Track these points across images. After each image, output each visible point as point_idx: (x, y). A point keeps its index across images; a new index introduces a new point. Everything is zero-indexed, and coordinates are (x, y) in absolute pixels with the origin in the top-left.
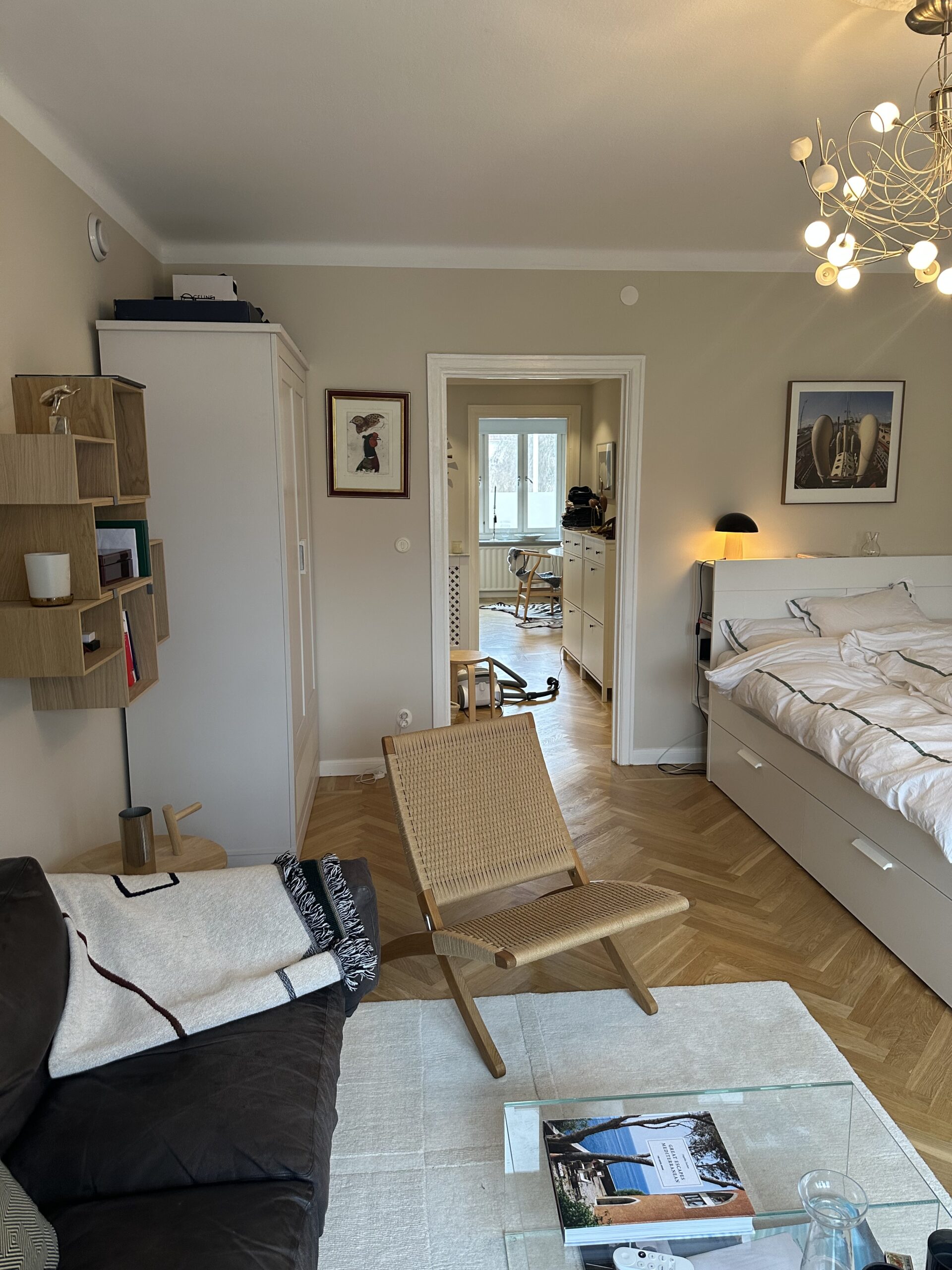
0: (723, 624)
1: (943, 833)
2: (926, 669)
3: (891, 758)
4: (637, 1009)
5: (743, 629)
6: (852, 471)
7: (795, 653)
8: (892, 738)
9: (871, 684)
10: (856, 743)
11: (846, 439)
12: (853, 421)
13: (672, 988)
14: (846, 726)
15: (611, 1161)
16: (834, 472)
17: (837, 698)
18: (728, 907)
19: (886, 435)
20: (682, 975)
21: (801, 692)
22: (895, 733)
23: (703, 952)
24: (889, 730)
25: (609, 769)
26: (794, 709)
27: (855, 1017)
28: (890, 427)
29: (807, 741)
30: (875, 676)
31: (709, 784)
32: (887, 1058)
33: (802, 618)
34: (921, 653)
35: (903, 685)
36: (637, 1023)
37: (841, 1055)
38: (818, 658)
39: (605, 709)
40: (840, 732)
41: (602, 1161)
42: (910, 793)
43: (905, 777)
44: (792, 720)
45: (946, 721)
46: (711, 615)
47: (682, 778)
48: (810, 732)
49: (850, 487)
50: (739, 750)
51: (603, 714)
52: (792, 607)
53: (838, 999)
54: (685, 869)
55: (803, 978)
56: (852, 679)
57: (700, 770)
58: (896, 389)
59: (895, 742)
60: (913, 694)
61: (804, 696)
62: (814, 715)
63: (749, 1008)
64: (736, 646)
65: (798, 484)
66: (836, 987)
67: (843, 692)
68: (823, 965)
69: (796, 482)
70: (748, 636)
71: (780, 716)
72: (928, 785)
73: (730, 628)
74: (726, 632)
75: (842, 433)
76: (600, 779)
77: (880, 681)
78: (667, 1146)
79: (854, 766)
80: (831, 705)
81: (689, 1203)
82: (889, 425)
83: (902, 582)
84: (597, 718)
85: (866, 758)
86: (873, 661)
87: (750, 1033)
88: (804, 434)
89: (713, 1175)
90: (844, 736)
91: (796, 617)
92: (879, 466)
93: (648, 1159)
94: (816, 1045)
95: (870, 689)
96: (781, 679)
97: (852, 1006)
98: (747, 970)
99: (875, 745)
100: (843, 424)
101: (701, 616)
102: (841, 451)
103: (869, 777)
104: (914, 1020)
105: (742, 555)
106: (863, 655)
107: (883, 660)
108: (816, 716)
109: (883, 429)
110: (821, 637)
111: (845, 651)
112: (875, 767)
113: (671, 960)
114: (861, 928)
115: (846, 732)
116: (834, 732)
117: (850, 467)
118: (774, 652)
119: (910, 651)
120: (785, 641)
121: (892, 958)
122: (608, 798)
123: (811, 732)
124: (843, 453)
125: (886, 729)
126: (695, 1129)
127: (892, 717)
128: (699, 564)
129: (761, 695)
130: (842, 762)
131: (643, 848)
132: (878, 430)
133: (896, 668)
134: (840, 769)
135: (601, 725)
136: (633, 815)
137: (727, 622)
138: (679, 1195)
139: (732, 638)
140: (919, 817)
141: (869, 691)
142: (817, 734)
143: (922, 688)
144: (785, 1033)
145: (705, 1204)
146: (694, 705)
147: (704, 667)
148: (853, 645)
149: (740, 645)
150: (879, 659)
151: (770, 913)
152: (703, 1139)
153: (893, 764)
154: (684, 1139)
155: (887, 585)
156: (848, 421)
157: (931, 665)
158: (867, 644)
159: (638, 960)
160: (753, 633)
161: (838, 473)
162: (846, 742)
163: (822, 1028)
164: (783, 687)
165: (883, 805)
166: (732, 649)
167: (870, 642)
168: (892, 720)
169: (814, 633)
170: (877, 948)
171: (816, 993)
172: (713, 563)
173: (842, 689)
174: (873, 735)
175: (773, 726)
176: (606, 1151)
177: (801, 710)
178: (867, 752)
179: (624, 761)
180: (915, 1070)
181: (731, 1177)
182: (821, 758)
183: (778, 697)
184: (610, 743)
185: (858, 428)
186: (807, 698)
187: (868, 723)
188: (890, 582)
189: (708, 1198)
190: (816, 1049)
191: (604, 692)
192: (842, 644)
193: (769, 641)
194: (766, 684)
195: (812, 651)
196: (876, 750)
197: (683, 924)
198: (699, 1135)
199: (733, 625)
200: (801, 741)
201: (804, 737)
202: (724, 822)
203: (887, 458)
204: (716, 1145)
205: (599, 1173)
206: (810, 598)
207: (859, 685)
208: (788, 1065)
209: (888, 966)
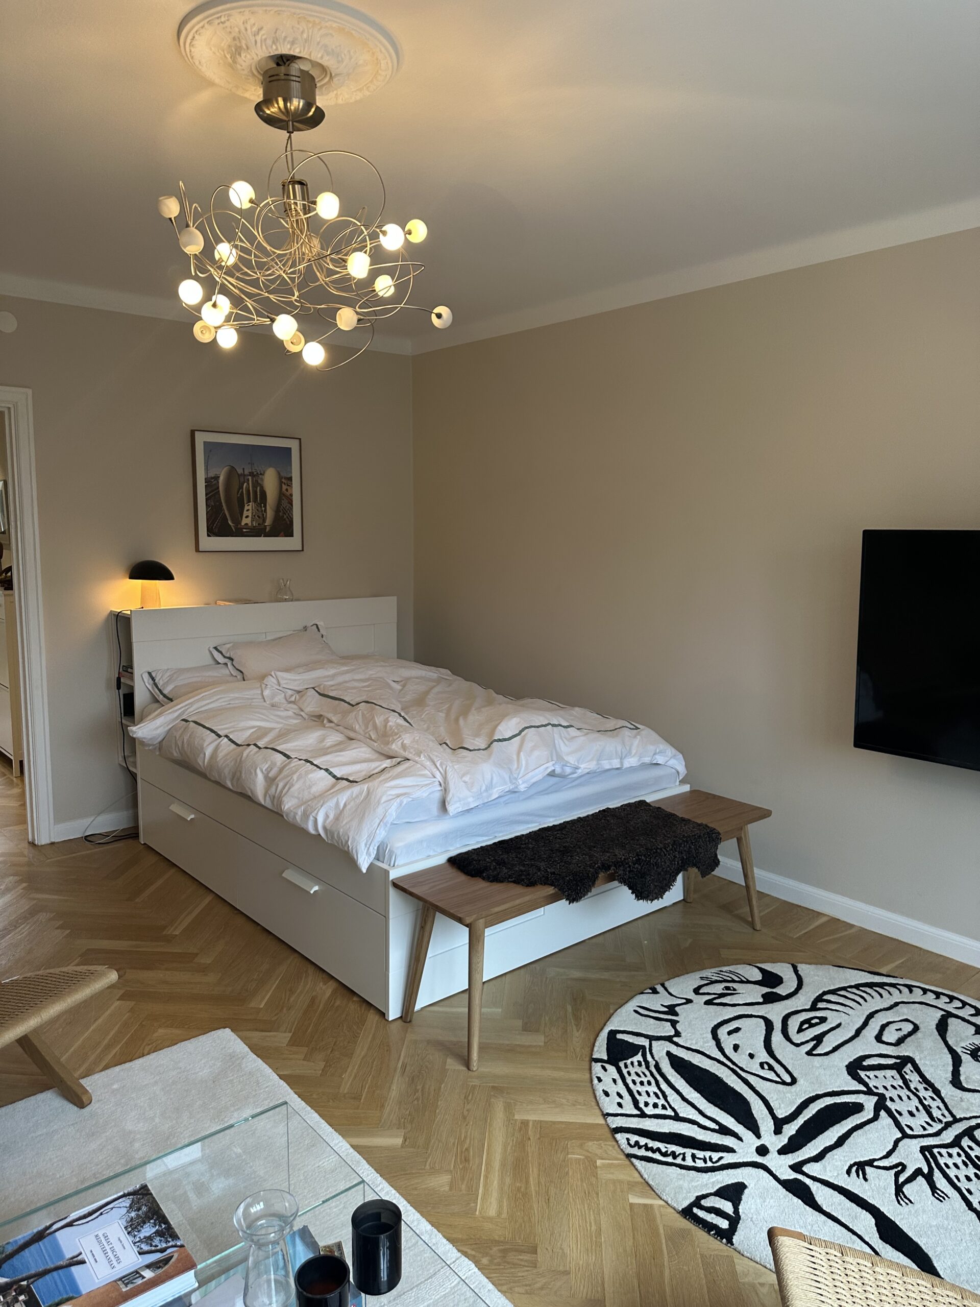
0: (146, 676)
1: (356, 847)
2: (337, 702)
3: (310, 787)
4: (68, 1107)
5: (166, 680)
6: (261, 521)
7: (219, 699)
8: (310, 769)
9: (291, 720)
10: (278, 778)
11: (253, 490)
12: (257, 473)
13: (106, 1071)
14: (269, 763)
15: (36, 1278)
16: (245, 521)
17: (260, 738)
18: (167, 969)
19: (288, 488)
20: (118, 1054)
21: (227, 736)
22: (312, 763)
23: (141, 1023)
24: (307, 761)
25: (26, 852)
26: (221, 755)
27: (294, 1042)
28: (291, 480)
29: (235, 783)
30: (295, 713)
31: (143, 846)
32: (323, 1070)
33: (226, 664)
34: (333, 688)
35: (319, 719)
36: (69, 1121)
37: (282, 1082)
38: (241, 701)
39: (17, 785)
40: (264, 769)
41: (25, 1283)
42: (327, 816)
43: (322, 802)
44: (220, 765)
45: (355, 746)
46: (132, 668)
47: (113, 846)
48: (236, 775)
49: (261, 536)
50: (170, 806)
51: (16, 791)
52: (216, 653)
53: (277, 1030)
54: (118, 942)
55: (245, 1019)
56: (275, 718)
57: (132, 834)
58: (293, 445)
59: (312, 771)
60: (328, 725)
61: (230, 740)
62: (240, 757)
63: (191, 1066)
64: (161, 697)
65: (211, 532)
66: (276, 1018)
67: (265, 732)
68: (261, 1002)
69: (208, 530)
70: (173, 686)
71: (207, 763)
72: (342, 805)
73: (153, 679)
74: (149, 684)
75: (248, 484)
76: (15, 865)
77: (300, 717)
78: (101, 1235)
79: (277, 800)
80: (255, 745)
81: (126, 1285)
82: (290, 479)
83: (314, 625)
84: (7, 796)
85: (288, 791)
86: (293, 699)
87: (193, 1091)
88: (211, 483)
89: (151, 1245)
90: (268, 774)
91: (219, 663)
92: (285, 517)
93: (79, 1258)
94: (258, 1081)
95: (291, 725)
96: (207, 726)
97: (291, 1032)
98: (188, 1028)
99: (295, 777)
100: (248, 475)
101: (121, 670)
102: (249, 501)
103: (292, 809)
104: (345, 1028)
105: (160, 604)
106: (283, 695)
107: (301, 697)
108: (241, 758)
109: (286, 482)
110: (244, 680)
111: (266, 693)
112: (296, 797)
113: (106, 1041)
114: (296, 955)
115: (269, 770)
116: (258, 771)
117: (258, 516)
118: (198, 701)
119: (324, 687)
120: (210, 688)
121: (324, 976)
122: (24, 885)
123: (238, 774)
124: (251, 504)
125: (304, 760)
126: (131, 1207)
127: (310, 749)
128: (114, 615)
129: (188, 745)
130: (268, 798)
131: (69, 931)
132: (281, 483)
133: (312, 704)
134: (266, 805)
135: (15, 804)
136: (56, 897)
137: (150, 673)
138: (115, 1281)
139: (156, 690)
140: (336, 837)
141: (289, 728)
142: (243, 775)
143: (334, 719)
144: (229, 1079)
145: (144, 1277)
146: (120, 765)
147: (128, 723)
148: (274, 685)
149: (165, 696)
150: (297, 696)
151: (209, 964)
152: (140, 1212)
153: (312, 792)
154: (119, 1221)
155: (301, 627)
156: (253, 473)
157: (342, 698)
158: (287, 683)
159: (67, 1054)
160: (179, 682)
161: (248, 523)
162: (270, 778)
163: (264, 1061)
164: (209, 734)
165: (305, 832)
166: (157, 701)
167: (289, 681)
168: (310, 751)
169: (238, 677)
170: (311, 970)
171: (256, 1030)
172: (129, 612)
173: (265, 728)
174: (293, 768)
175: (203, 775)
176: (28, 1269)
177: (227, 755)
178: (289, 785)
179: (43, 839)
180: (347, 1073)
181: (170, 1240)
182: (248, 798)
183: (205, 745)
184: (25, 822)
185: (262, 480)
186: (233, 742)
187: (288, 757)
188: (304, 625)
189: (148, 1270)
190: (258, 1084)
191: (16, 765)
192: (263, 686)
193: (194, 689)
194: (192, 733)
195: (237, 695)
196: (297, 781)
197: (118, 1000)
198: (135, 1211)
199: (156, 676)
200: (229, 784)
201: (232, 780)
202: (160, 882)
203: (292, 509)
204: (155, 1214)
205: (22, 1298)
206: (231, 645)
207: (282, 723)
208: (232, 1109)
209: (321, 984)
